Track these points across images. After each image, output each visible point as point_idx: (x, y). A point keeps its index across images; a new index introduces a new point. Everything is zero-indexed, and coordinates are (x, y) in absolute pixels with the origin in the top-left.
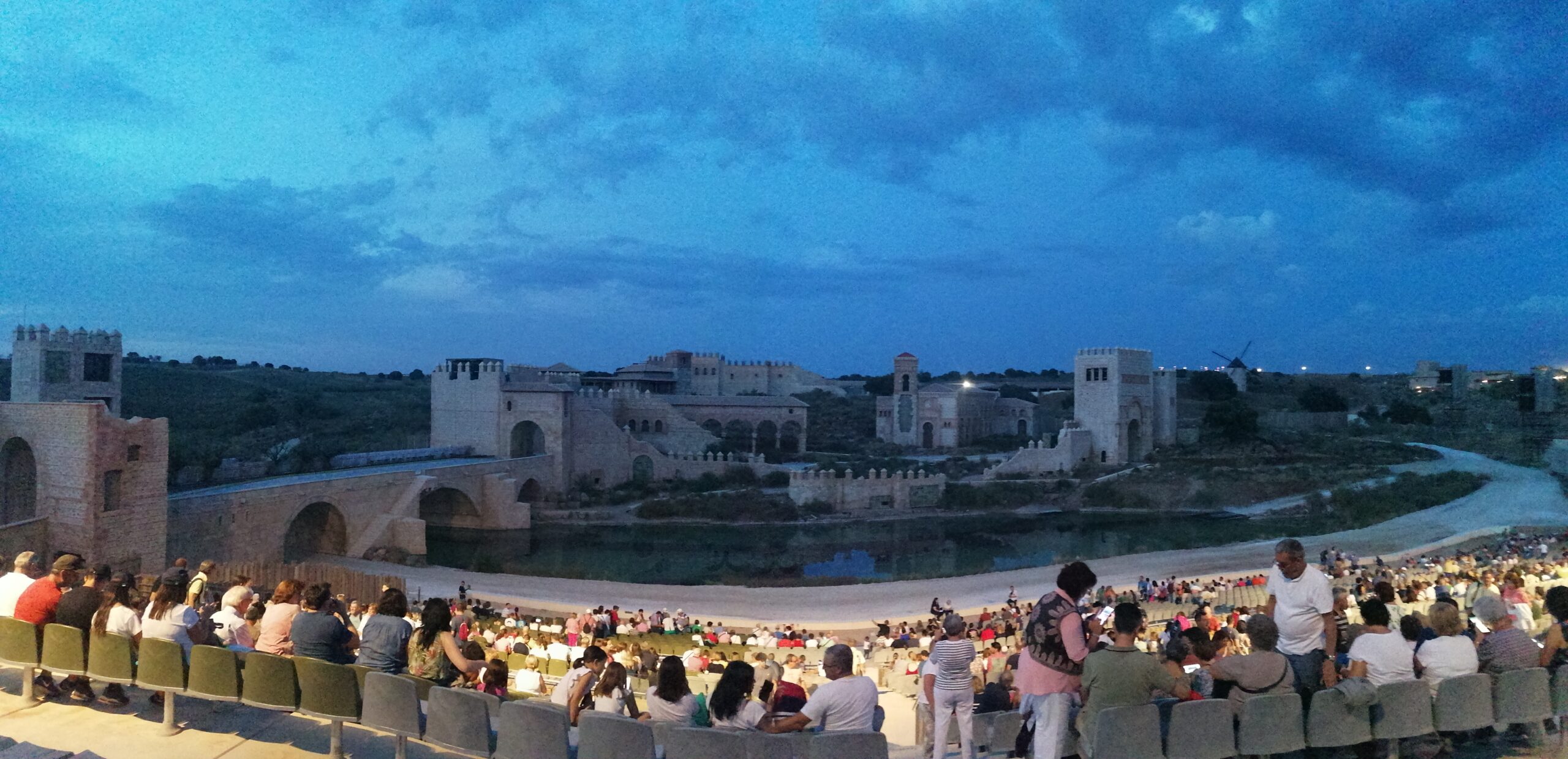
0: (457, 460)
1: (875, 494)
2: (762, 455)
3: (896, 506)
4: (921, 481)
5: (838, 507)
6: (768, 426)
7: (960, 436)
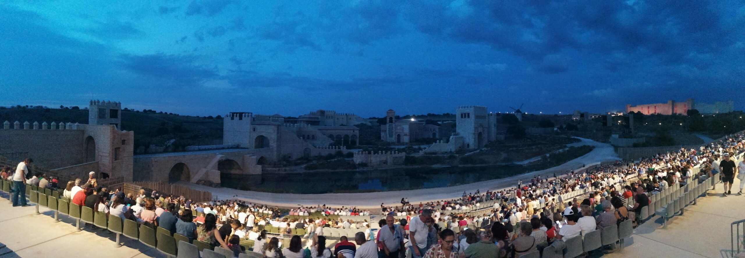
0: (234, 149)
1: (381, 160)
2: (345, 147)
3: (389, 164)
4: (397, 155)
5: (369, 164)
6: (347, 136)
7: (410, 139)
